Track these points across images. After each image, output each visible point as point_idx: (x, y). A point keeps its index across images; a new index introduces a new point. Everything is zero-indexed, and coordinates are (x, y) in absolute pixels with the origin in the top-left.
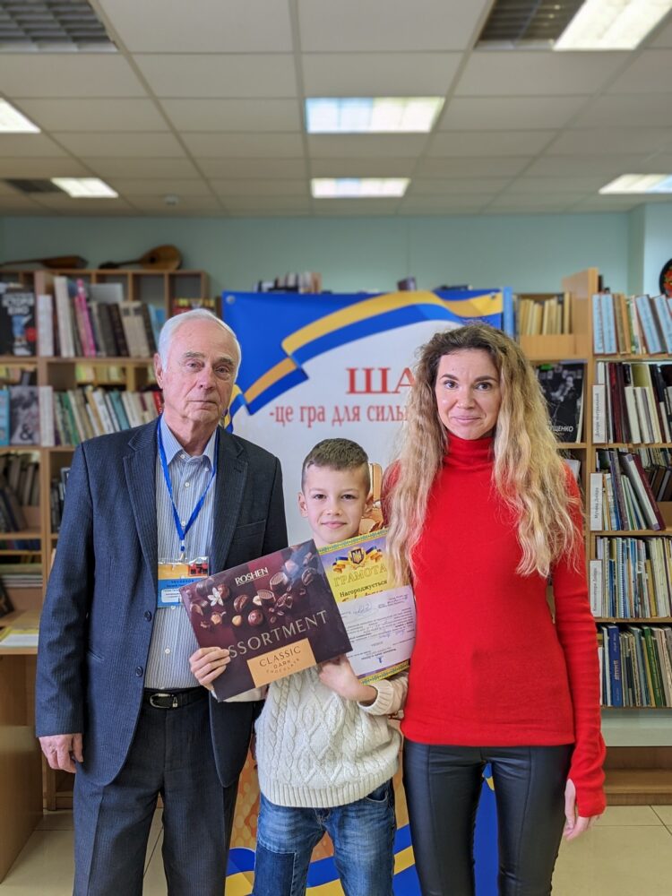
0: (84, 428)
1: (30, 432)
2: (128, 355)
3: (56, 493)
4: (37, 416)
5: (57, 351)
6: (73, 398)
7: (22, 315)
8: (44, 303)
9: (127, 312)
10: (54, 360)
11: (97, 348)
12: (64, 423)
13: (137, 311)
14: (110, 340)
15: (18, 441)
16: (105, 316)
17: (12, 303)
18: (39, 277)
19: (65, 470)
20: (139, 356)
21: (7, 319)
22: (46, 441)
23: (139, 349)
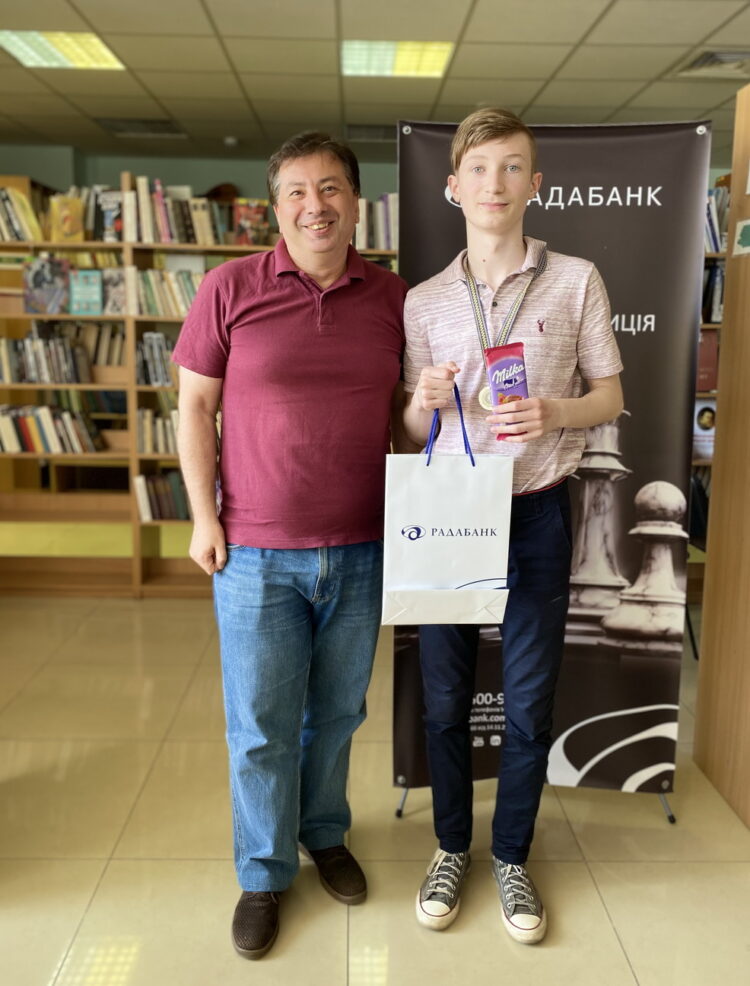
0: (162, 301)
1: (119, 304)
2: (195, 242)
3: (140, 354)
4: (124, 293)
5: (140, 238)
6: (152, 275)
7: (112, 210)
8: (128, 198)
9: (195, 207)
10: (138, 245)
11: (171, 236)
12: (146, 296)
13: (204, 207)
14: (182, 230)
15: (109, 313)
16: (178, 210)
17: (105, 201)
18: (126, 178)
19: (147, 335)
20: (205, 244)
21: (100, 214)
22: (131, 312)
23: (205, 238)
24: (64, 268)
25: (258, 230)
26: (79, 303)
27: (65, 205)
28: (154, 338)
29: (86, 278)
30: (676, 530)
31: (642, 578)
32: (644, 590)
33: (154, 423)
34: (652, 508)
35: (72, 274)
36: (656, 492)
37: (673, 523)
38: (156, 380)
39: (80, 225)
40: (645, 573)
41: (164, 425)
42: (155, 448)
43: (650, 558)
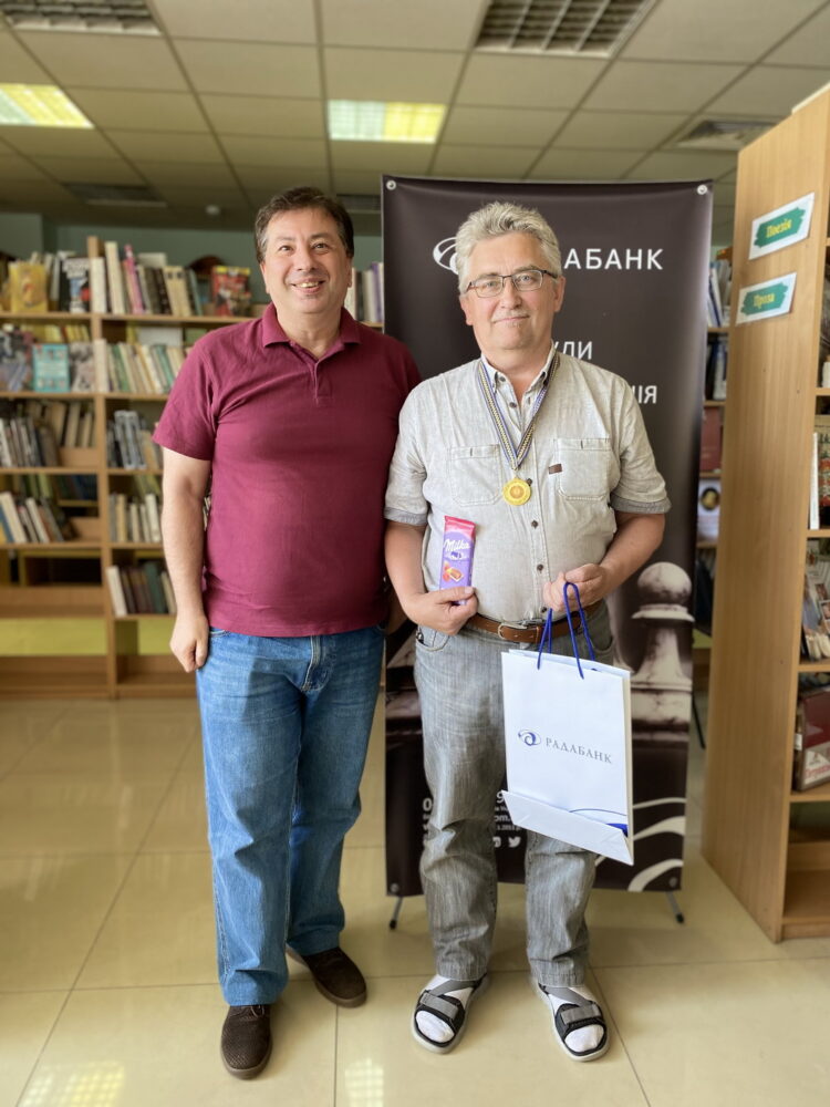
0: (134, 377)
1: (88, 381)
2: (170, 313)
3: (111, 434)
4: (93, 369)
5: (109, 309)
6: (123, 349)
7: (79, 278)
8: (96, 265)
9: (170, 276)
10: (108, 317)
11: (144, 307)
12: (117, 372)
13: (179, 275)
14: (156, 300)
15: (78, 390)
16: (151, 279)
17: (70, 268)
18: (92, 243)
19: (118, 414)
20: (181, 315)
21: (65, 282)
22: (101, 389)
23: (181, 308)
24: (26, 342)
25: (238, 301)
26: (44, 380)
27: (26, 272)
28: (126, 417)
29: (51, 353)
30: (680, 613)
31: (646, 665)
32: (649, 678)
33: (128, 509)
34: (656, 590)
35: (35, 348)
36: (660, 573)
37: (678, 607)
38: (130, 462)
39: (43, 294)
40: (650, 659)
41: (139, 511)
42: (129, 536)
43: (655, 643)
